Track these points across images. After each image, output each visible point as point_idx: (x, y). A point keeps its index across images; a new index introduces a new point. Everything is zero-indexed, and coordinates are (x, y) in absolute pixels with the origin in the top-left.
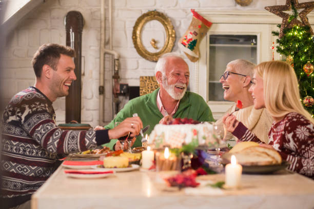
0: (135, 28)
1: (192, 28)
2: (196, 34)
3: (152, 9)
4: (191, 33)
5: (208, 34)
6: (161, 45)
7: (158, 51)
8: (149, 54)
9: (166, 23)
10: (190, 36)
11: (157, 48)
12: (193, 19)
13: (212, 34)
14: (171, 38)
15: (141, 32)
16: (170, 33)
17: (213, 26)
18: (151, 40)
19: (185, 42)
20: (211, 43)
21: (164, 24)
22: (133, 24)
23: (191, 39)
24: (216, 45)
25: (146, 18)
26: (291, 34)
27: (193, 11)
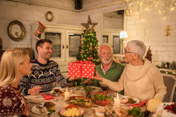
0: (8, 27)
1: (39, 29)
2: (40, 31)
3: (15, 19)
4: (39, 31)
5: (44, 32)
6: (19, 34)
7: (18, 37)
8: (15, 38)
9: (21, 26)
10: (38, 32)
11: (17, 36)
12: (39, 26)
13: (46, 32)
14: (23, 32)
15: (11, 29)
16: (23, 30)
17: (46, 28)
18: (15, 32)
19: (36, 34)
20: (45, 35)
21: (21, 27)
22: (7, 25)
23: (39, 34)
24: (47, 36)
25: (13, 23)
26: (89, 35)
27: (39, 22)
